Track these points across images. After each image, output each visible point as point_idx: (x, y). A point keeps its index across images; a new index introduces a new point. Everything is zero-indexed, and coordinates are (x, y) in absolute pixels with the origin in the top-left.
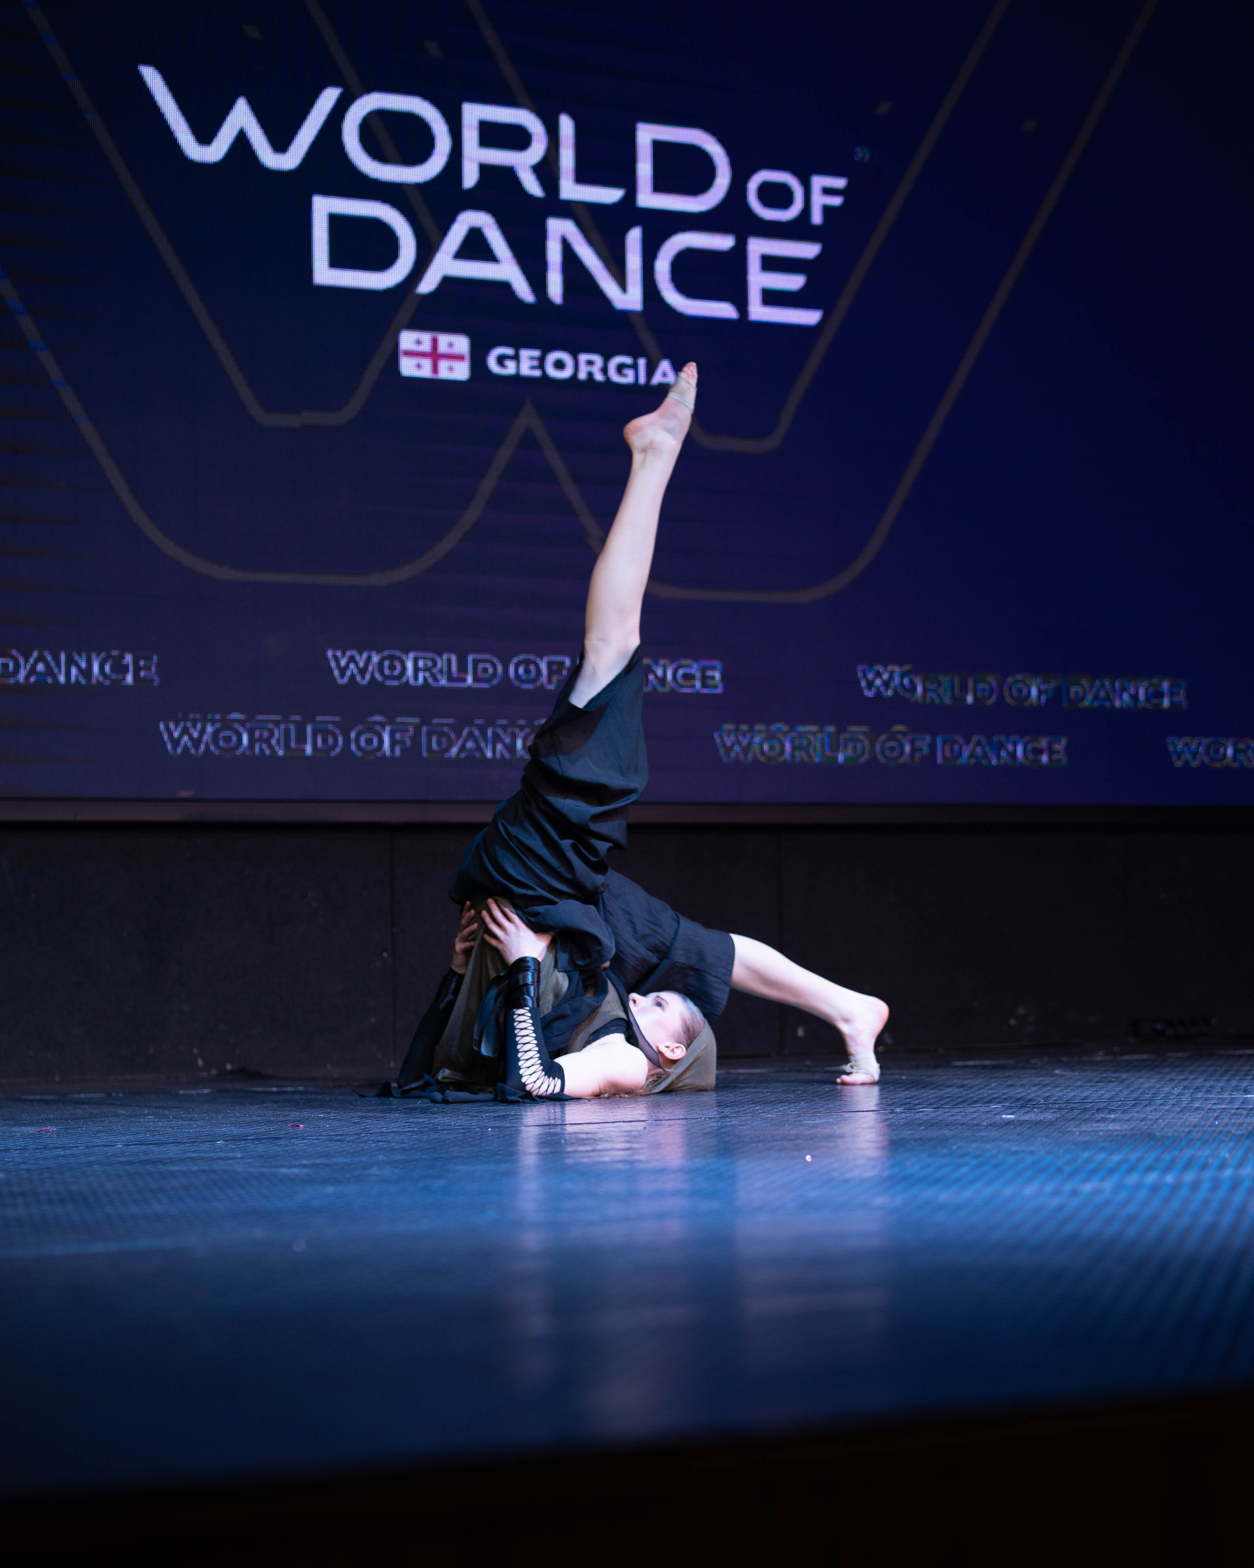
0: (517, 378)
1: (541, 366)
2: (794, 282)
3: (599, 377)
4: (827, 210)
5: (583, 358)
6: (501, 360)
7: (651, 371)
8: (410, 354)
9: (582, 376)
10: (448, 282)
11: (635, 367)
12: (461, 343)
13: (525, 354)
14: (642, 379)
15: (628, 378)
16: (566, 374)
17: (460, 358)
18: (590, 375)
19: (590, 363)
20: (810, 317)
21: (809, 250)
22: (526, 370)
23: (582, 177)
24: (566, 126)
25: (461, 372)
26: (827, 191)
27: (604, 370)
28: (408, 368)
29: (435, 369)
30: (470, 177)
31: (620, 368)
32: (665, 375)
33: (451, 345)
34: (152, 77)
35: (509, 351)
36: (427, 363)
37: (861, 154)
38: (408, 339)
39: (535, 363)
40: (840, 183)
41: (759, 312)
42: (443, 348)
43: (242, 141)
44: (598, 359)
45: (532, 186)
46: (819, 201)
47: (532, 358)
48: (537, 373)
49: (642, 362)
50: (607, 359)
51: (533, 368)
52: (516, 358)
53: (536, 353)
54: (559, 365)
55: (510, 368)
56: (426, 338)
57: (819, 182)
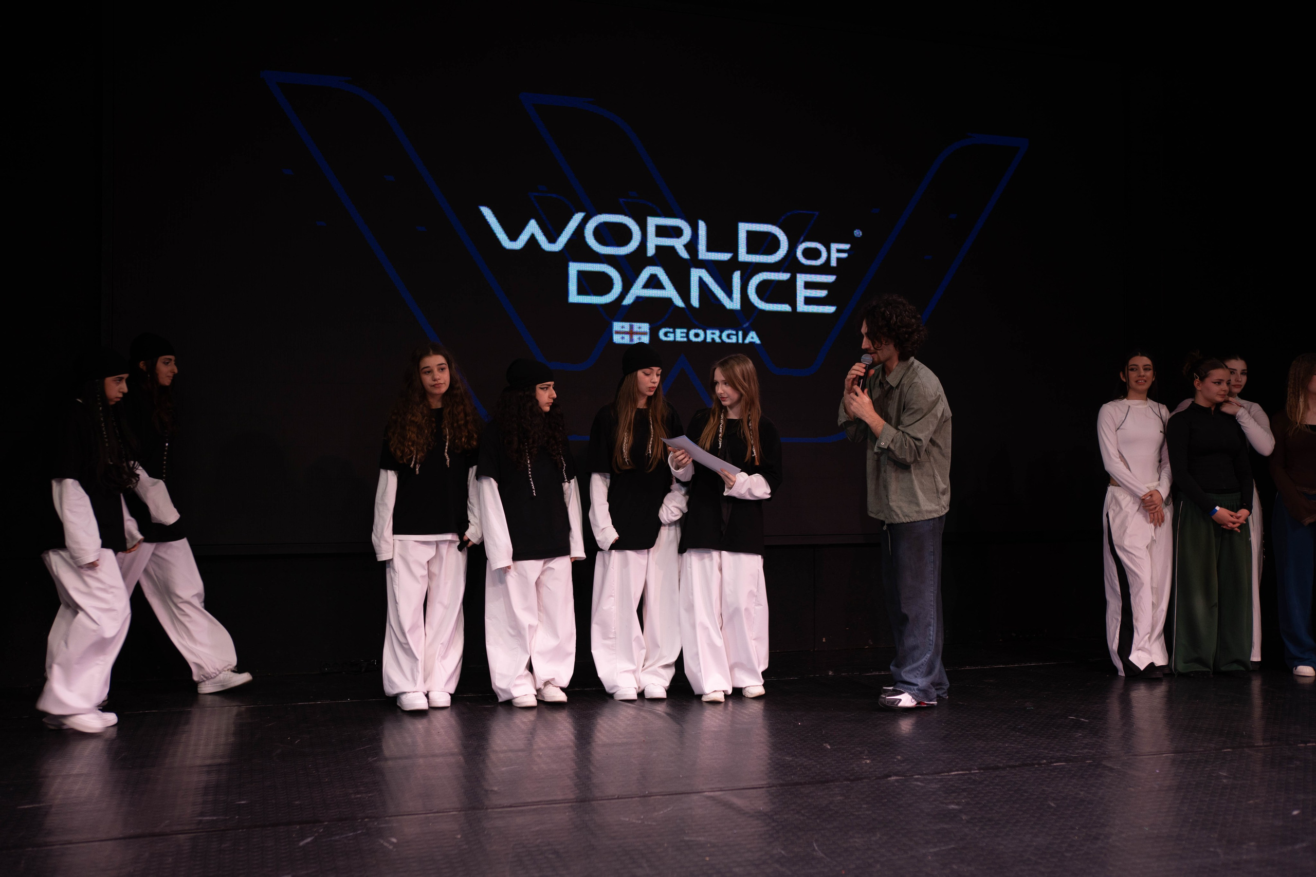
0: (675, 342)
1: (687, 336)
2: (822, 293)
3: (718, 340)
4: (838, 259)
5: (709, 332)
6: (666, 334)
7: (744, 338)
8: (617, 332)
9: (709, 340)
10: (639, 299)
11: (737, 335)
12: (645, 327)
13: (678, 331)
14: (740, 341)
15: (733, 340)
16: (700, 339)
17: (644, 333)
18: (713, 339)
19: (713, 334)
20: (830, 309)
21: (830, 279)
22: (679, 339)
23: (710, 249)
24: (702, 226)
25: (646, 339)
26: (839, 251)
27: (720, 337)
28: (617, 339)
29: (631, 340)
30: (651, 251)
31: (729, 336)
32: (752, 338)
33: (640, 328)
34: (487, 212)
35: (671, 330)
36: (627, 337)
37: (858, 233)
38: (617, 326)
39: (684, 335)
40: (846, 246)
41: (802, 307)
42: (636, 329)
43: (533, 238)
44: (717, 333)
45: (684, 254)
46: (834, 256)
47: (682, 333)
48: (685, 339)
49: (740, 333)
50: (721, 332)
51: (682, 337)
52: (674, 332)
53: (685, 330)
54: (697, 335)
55: (671, 338)
56: (626, 326)
57: (834, 246)
